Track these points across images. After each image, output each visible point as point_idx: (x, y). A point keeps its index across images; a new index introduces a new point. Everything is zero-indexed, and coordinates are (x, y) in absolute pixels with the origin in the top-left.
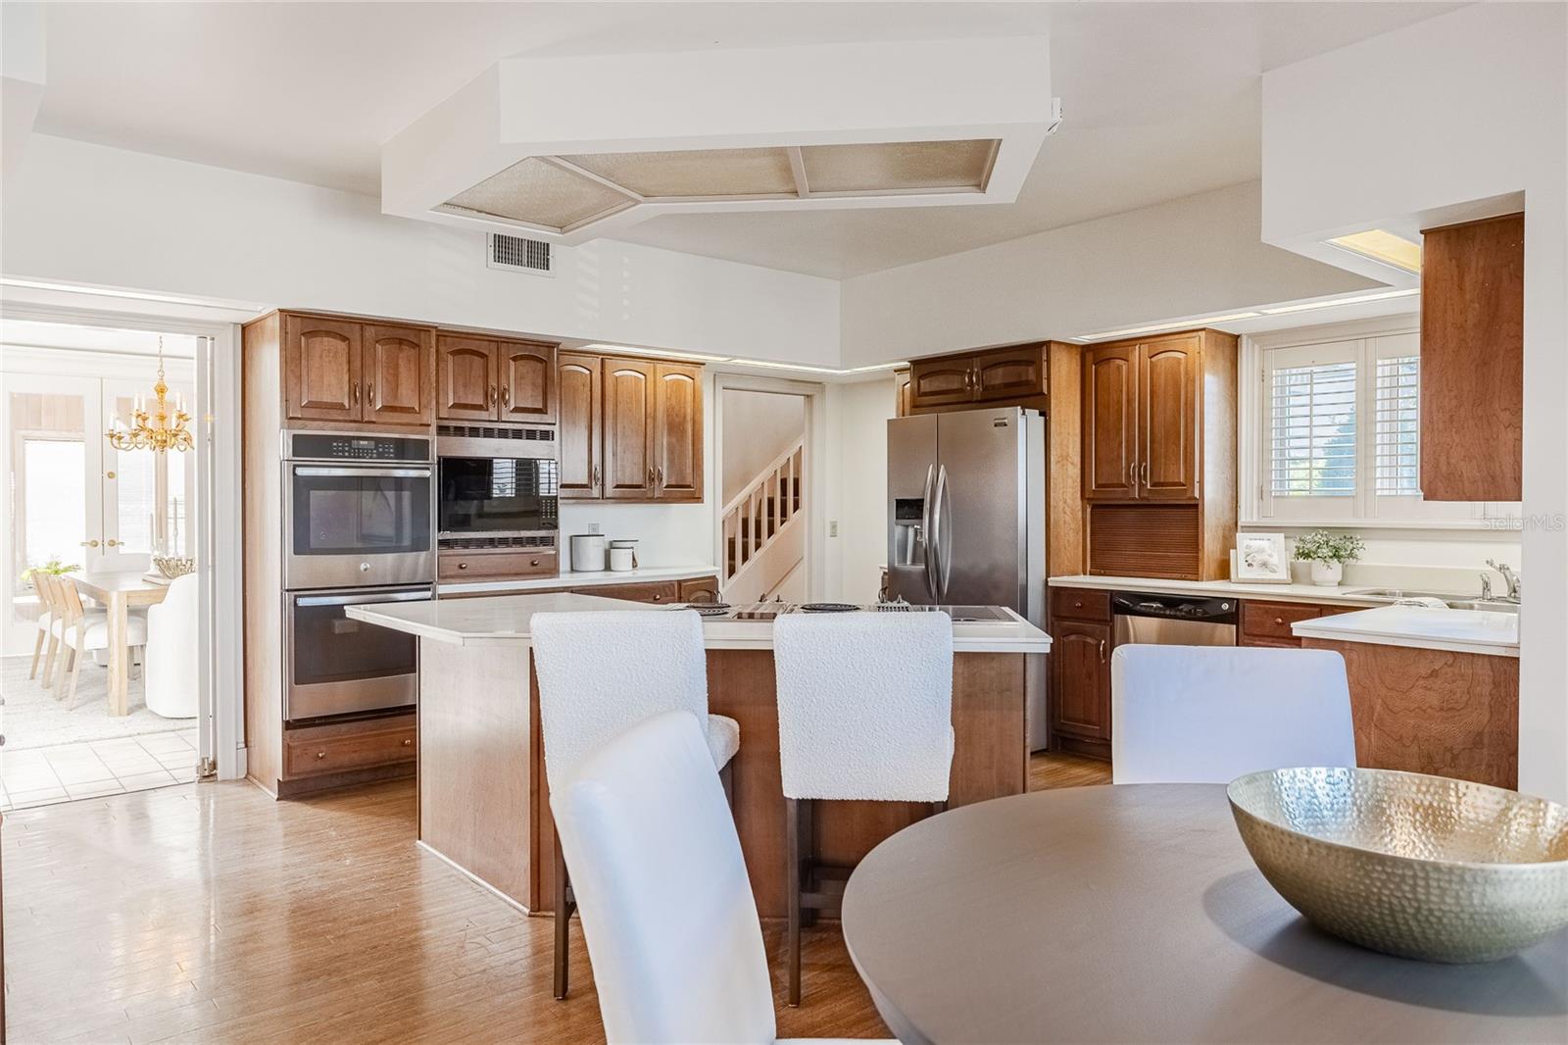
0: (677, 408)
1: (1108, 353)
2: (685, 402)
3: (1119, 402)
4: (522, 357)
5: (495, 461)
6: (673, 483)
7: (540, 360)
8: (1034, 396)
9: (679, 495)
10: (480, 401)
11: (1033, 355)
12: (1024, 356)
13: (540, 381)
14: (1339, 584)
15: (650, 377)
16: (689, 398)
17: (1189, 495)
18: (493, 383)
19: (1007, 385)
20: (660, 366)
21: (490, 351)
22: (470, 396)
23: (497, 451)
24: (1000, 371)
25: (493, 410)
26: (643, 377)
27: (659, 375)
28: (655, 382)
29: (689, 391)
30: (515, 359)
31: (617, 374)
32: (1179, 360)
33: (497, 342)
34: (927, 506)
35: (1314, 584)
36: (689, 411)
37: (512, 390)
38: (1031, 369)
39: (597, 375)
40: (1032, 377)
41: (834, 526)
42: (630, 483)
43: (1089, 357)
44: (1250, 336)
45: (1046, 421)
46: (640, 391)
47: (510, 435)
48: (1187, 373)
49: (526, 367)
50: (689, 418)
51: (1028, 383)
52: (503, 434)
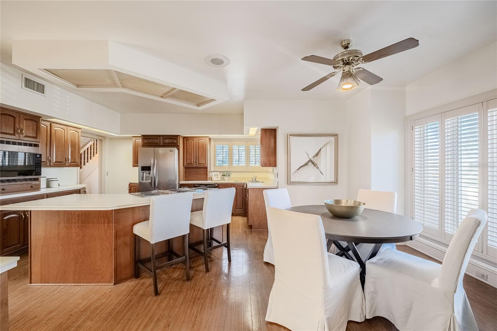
0: (74, 140)
1: (189, 139)
2: (76, 139)
3: (192, 148)
4: (28, 120)
5: (19, 153)
6: (72, 161)
7: (36, 121)
8: (177, 146)
9: (74, 165)
10: (12, 132)
11: (176, 137)
12: (174, 137)
13: (35, 128)
14: (228, 180)
15: (66, 131)
16: (77, 138)
17: (206, 166)
18: (17, 126)
19: (169, 143)
20: (69, 128)
21: (16, 116)
22: (8, 130)
23: (18, 149)
24: (168, 140)
25: (17, 135)
26: (64, 130)
27: (68, 130)
28: (67, 132)
29: (77, 136)
30: (26, 120)
31: (55, 128)
32: (204, 142)
33: (19, 113)
34: (152, 168)
35: (224, 180)
36: (77, 141)
37: (25, 129)
38: (175, 140)
39: (49, 128)
40: (175, 142)
41: (107, 173)
42: (59, 161)
43: (185, 139)
44: (212, 139)
45: (179, 151)
46: (63, 134)
47: (23, 144)
48: (205, 144)
49: (30, 123)
50: (77, 143)
51: (174, 143)
52: (20, 144)
